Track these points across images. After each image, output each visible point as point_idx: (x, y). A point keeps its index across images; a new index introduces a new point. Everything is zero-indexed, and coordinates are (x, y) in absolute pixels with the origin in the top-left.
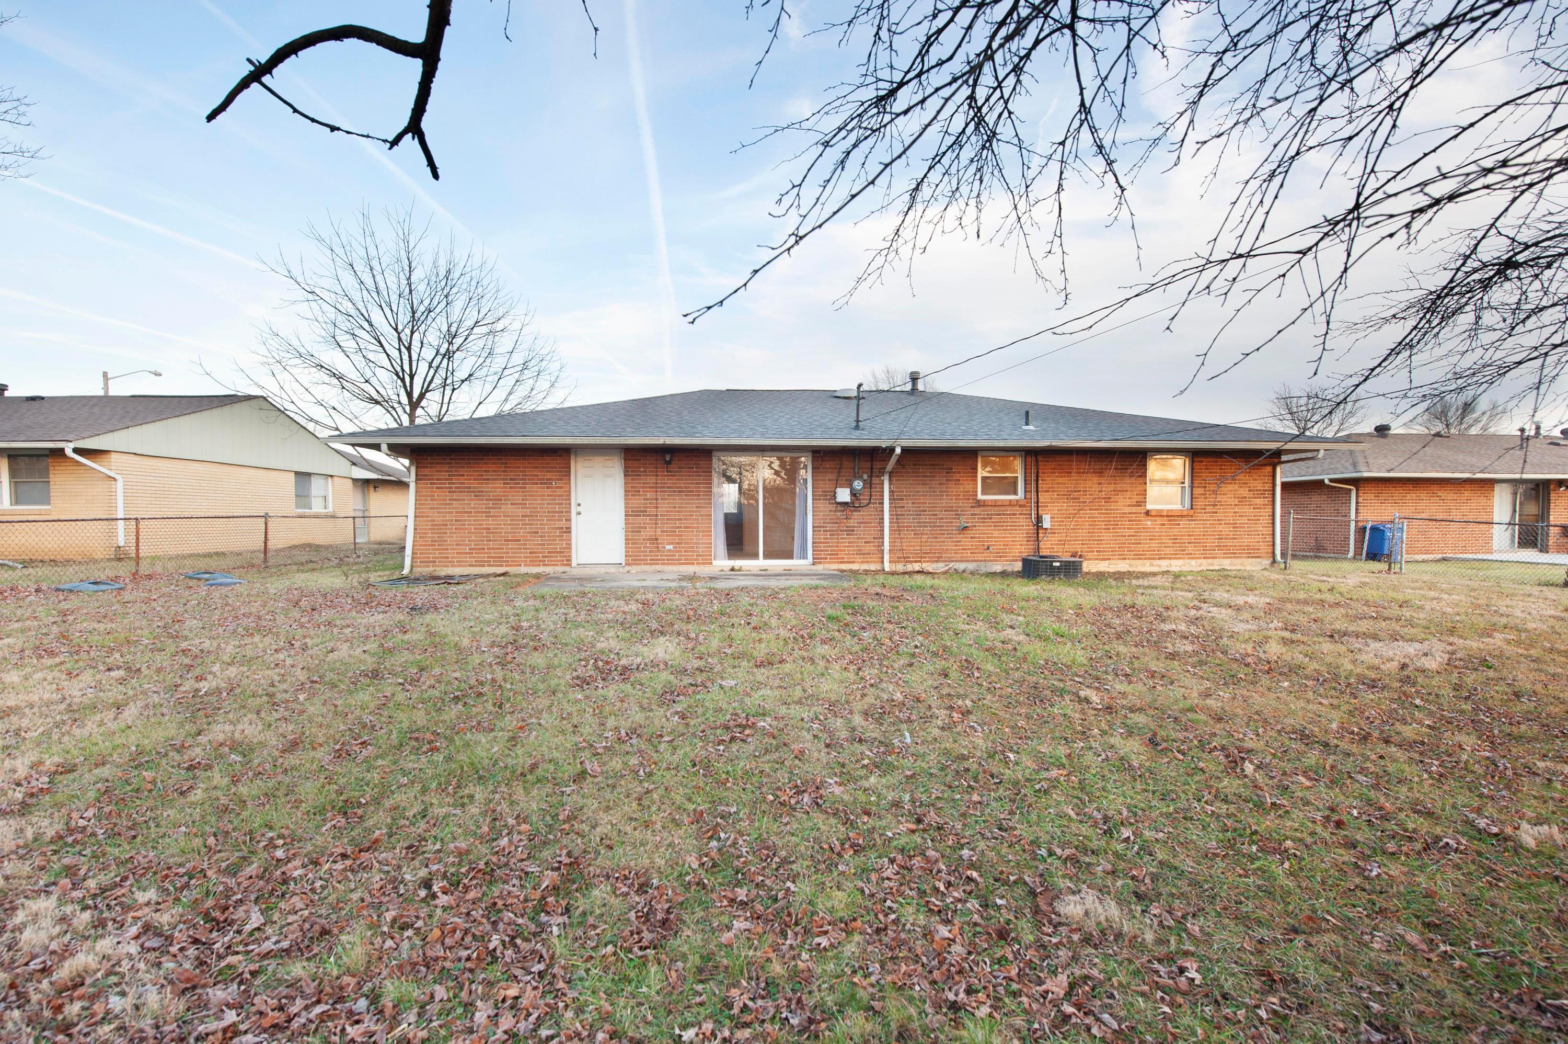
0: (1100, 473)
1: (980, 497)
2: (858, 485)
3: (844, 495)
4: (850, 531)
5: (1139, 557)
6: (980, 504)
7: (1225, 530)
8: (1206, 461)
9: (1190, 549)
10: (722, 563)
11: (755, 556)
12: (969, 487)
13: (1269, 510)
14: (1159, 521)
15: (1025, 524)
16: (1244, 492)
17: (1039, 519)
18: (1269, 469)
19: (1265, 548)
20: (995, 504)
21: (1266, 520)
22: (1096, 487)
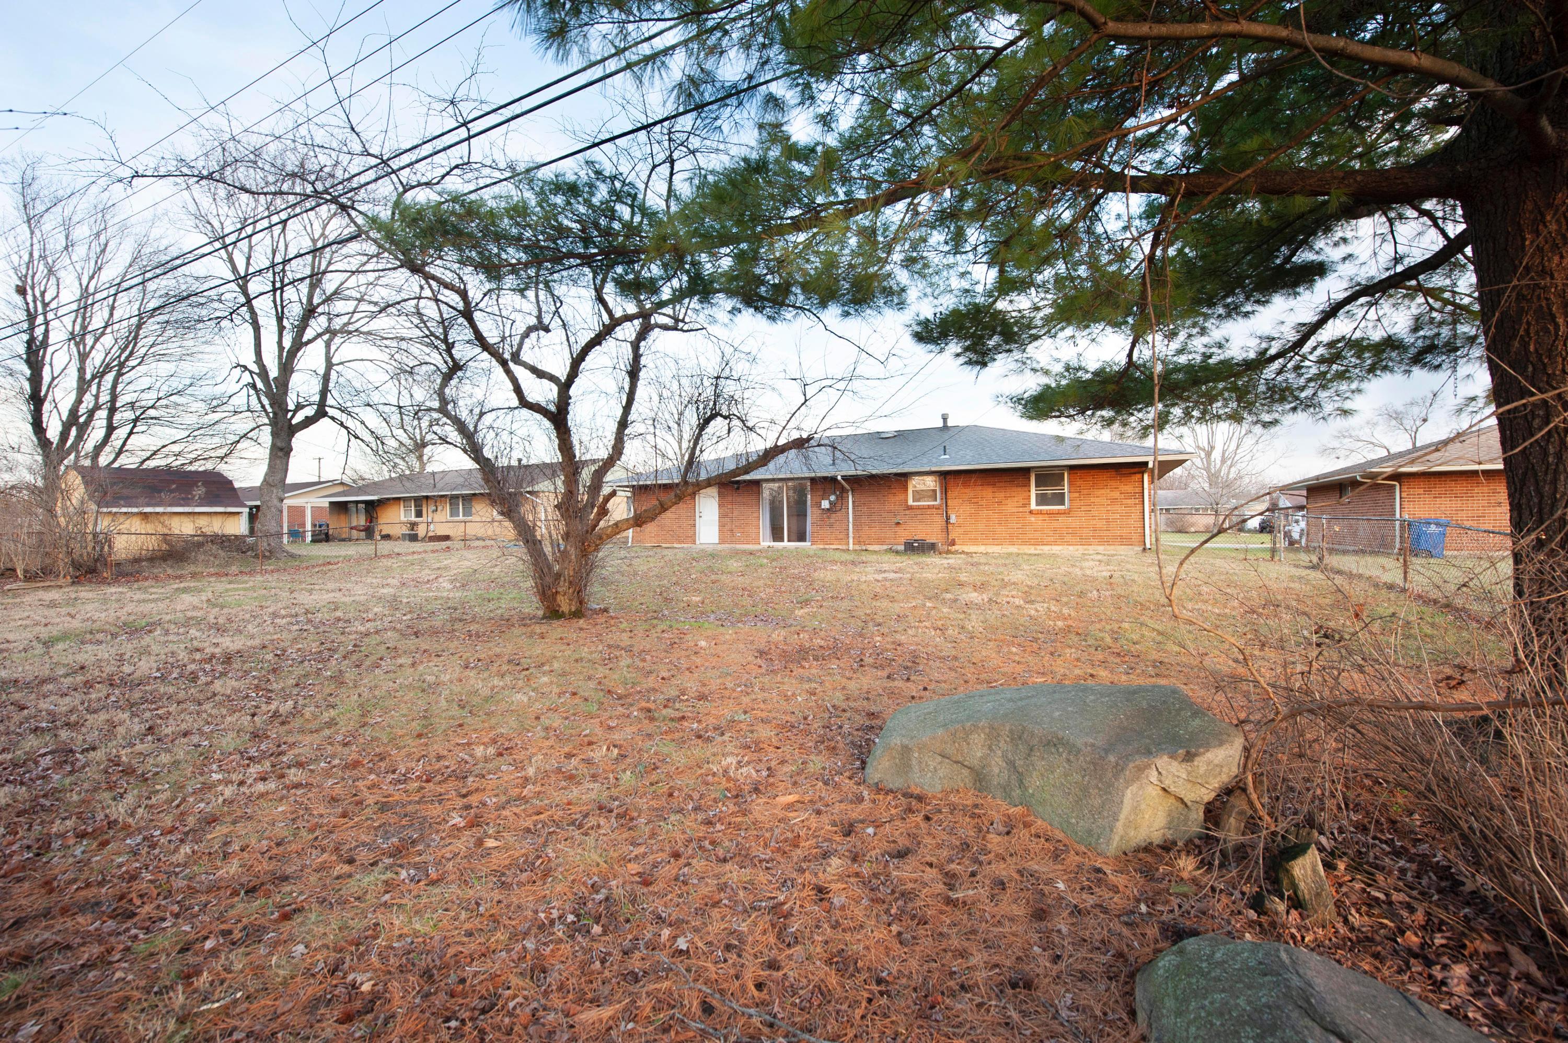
0: (994, 485)
1: (910, 502)
2: (833, 498)
3: (825, 504)
4: (831, 526)
5: (1024, 543)
6: (910, 508)
7: (1101, 524)
8: (1079, 473)
9: (1068, 538)
10: (766, 542)
11: (782, 540)
12: (902, 497)
13: (1139, 507)
14: (1041, 517)
15: (939, 521)
16: (1116, 494)
17: (948, 518)
18: (1139, 476)
19: (1136, 537)
20: (919, 508)
21: (1136, 516)
22: (990, 495)
